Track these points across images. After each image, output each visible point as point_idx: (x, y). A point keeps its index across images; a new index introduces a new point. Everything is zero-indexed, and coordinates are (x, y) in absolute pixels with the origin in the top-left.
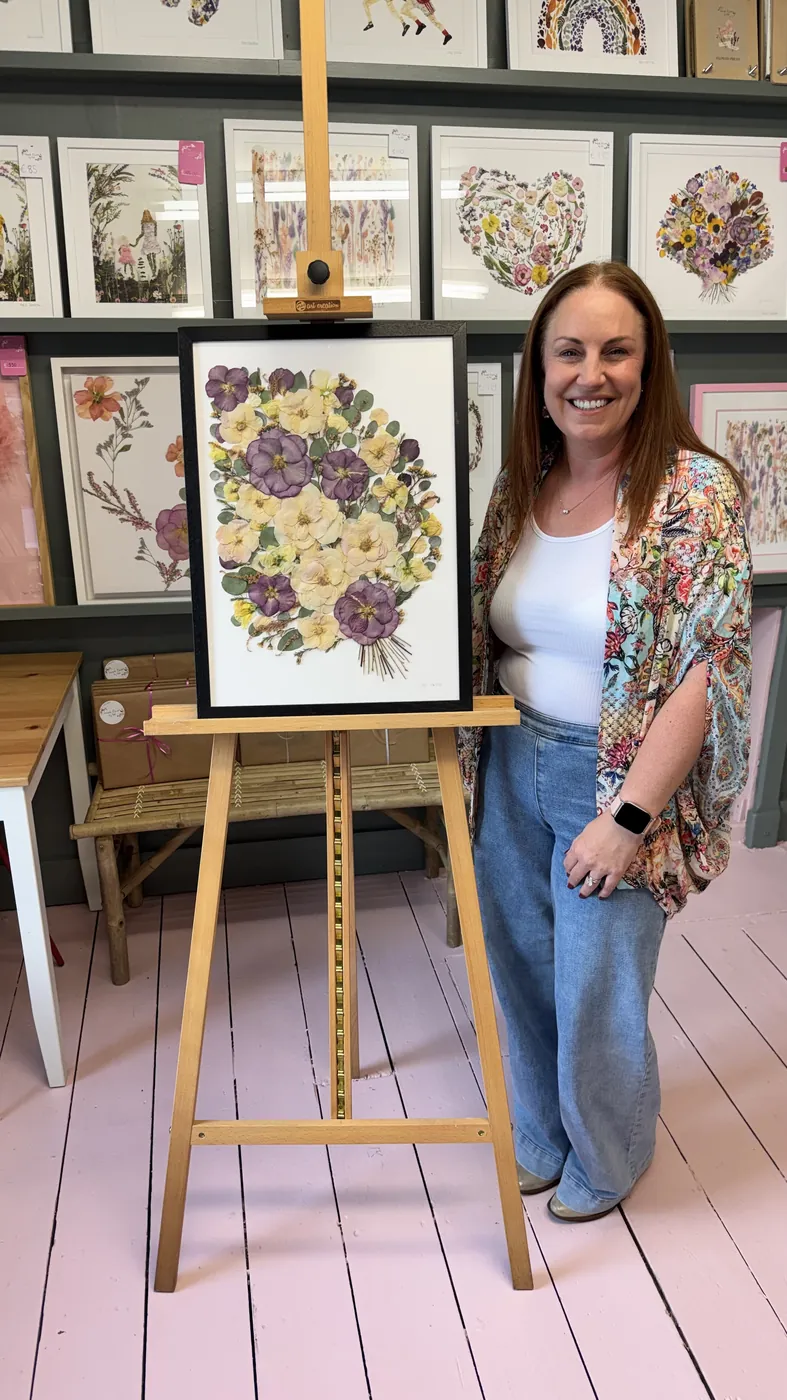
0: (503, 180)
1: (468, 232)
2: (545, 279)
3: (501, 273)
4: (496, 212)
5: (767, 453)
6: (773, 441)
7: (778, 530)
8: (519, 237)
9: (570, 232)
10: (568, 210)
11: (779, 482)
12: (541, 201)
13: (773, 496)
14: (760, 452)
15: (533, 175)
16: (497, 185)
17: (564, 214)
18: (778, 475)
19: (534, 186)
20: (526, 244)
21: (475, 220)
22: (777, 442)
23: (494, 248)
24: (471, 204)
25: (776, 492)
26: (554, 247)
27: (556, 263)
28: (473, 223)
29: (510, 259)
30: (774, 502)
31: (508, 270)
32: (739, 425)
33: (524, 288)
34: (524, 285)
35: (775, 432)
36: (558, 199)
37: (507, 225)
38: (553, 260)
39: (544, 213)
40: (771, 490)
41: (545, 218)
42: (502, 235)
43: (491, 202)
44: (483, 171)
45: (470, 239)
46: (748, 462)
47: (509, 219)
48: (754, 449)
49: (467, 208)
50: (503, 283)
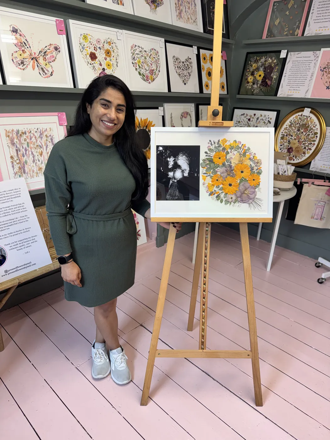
0: (140, 48)
1: (134, 64)
2: (153, 79)
3: (143, 77)
4: (140, 58)
5: (26, 142)
6: (27, 137)
7: (38, 172)
8: (146, 67)
9: (157, 66)
10: (156, 60)
11: (35, 153)
12: (150, 56)
13: (33, 159)
14: (23, 142)
15: (147, 48)
16: (140, 50)
17: (155, 61)
18: (33, 150)
19: (148, 51)
20: (148, 69)
21: (135, 60)
22: (29, 137)
23: (141, 69)
24: (134, 55)
25: (33, 157)
26: (154, 70)
27: (155, 75)
28: (135, 61)
29: (145, 73)
30: (34, 161)
31: (144, 76)
32: (11, 131)
33: (148, 82)
34: (148, 81)
35: (27, 133)
36: (153, 56)
37: (143, 63)
38: (154, 74)
39: (151, 60)
40: (31, 157)
41: (151, 62)
42: (142, 65)
43: (138, 55)
44: (136, 46)
45: (135, 66)
46: (18, 146)
47: (143, 61)
48: (20, 141)
49: (133, 56)
50: (143, 80)
